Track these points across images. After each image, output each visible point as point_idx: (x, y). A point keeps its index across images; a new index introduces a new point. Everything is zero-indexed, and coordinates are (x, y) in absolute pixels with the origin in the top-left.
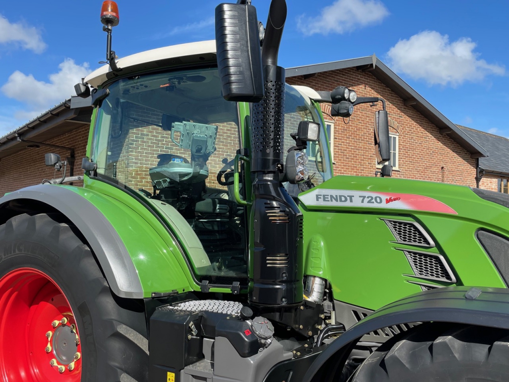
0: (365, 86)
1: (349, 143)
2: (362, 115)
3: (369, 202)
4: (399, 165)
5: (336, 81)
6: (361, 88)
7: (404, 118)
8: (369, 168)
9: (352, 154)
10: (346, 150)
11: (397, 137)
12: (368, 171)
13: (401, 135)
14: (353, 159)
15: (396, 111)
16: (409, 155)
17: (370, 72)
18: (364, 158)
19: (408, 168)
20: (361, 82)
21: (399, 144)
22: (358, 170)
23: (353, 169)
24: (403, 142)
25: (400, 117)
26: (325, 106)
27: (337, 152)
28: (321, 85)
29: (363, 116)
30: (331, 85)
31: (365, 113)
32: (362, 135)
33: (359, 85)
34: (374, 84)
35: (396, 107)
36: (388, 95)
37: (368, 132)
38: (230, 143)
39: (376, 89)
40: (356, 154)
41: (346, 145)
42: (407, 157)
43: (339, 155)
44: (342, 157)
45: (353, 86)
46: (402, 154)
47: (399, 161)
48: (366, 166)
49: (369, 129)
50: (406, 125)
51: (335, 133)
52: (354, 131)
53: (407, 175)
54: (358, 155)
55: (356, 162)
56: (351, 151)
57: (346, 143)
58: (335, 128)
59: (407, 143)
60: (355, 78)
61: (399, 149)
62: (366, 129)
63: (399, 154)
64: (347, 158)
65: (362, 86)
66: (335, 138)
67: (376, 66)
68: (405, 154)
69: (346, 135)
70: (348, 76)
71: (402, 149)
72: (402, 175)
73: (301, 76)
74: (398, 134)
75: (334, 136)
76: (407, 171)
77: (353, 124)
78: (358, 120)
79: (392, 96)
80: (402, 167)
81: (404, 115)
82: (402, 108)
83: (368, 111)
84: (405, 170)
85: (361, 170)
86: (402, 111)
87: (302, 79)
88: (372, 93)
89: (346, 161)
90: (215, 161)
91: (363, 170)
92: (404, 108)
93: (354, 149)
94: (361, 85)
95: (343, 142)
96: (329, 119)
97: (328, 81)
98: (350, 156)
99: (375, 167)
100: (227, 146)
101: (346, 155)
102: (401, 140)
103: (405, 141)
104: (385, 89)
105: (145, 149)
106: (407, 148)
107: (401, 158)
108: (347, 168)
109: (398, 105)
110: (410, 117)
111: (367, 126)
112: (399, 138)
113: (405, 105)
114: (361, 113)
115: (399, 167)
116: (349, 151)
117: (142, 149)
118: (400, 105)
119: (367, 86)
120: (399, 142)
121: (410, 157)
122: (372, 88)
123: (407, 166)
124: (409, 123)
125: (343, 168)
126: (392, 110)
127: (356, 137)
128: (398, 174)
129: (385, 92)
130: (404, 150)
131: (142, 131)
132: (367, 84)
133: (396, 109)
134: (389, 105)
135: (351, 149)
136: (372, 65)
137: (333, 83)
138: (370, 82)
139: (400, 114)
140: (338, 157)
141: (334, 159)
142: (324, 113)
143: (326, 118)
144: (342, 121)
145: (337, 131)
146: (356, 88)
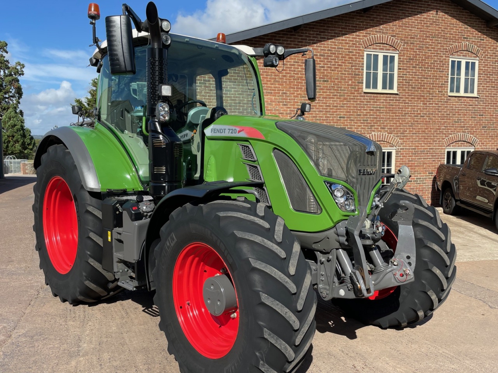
0: (437, 12)
1: (416, 73)
2: (432, 42)
3: (232, 133)
4: (478, 91)
5: (401, 10)
6: (432, 14)
7: (487, 40)
8: (439, 97)
9: (419, 83)
10: (412, 80)
11: (477, 62)
12: (438, 99)
13: (482, 60)
14: (420, 88)
15: (476, 34)
16: (492, 80)
18: (433, 86)
19: (489, 94)
20: (432, 8)
21: (479, 69)
22: (426, 99)
23: (420, 99)
24: (483, 67)
25: (481, 40)
26: (388, 37)
27: (400, 82)
28: (383, 16)
29: (434, 43)
30: (395, 15)
31: (436, 40)
32: (431, 63)
33: (429, 11)
34: (449, 8)
35: (476, 29)
36: (465, 18)
37: (439, 59)
38: (286, 82)
39: (451, 13)
40: (424, 83)
41: (412, 75)
42: (489, 82)
43: (403, 85)
44: (406, 88)
45: (421, 13)
46: (482, 79)
47: (478, 86)
48: (436, 94)
49: (440, 56)
50: (489, 48)
51: (399, 64)
52: (422, 60)
53: (488, 101)
54: (427, 83)
55: (423, 91)
56: (418, 80)
57: (412, 72)
58: (399, 58)
59: (490, 68)
60: (425, 5)
61: (479, 74)
62: (437, 56)
63: (478, 79)
64: (413, 88)
65: (433, 12)
66: (399, 69)
68: (487, 79)
69: (413, 64)
70: (415, 3)
71: (482, 74)
72: (481, 101)
73: (360, 10)
74: (478, 59)
75: (398, 66)
76: (488, 96)
78: (428, 48)
79: (470, 18)
80: (481, 93)
81: (486, 38)
82: (483, 30)
83: (440, 38)
84: (486, 96)
85: (429, 99)
86: (484, 34)
87: (359, 13)
88: (446, 18)
89: (412, 90)
90: (271, 99)
91: (432, 99)
92: (487, 30)
93: (422, 78)
94: (431, 11)
95: (409, 72)
96: (393, 50)
97: (391, 12)
98: (417, 85)
99: (447, 94)
100: (283, 85)
101: (412, 85)
102: (482, 65)
103: (487, 65)
104: (461, 12)
105: (207, 92)
106: (490, 72)
107: (481, 84)
108: (412, 98)
109: (478, 27)
110: (494, 39)
111: (438, 53)
112: (479, 62)
113: (487, 27)
114: (431, 40)
115: (478, 94)
116: (415, 80)
117: (205, 92)
118: (481, 27)
119: (439, 11)
120: (479, 67)
121: (492, 82)
122: (445, 13)
123: (488, 91)
124: (492, 46)
125: (407, 98)
126: (471, 34)
127: (424, 65)
128: (475, 101)
129: (462, 15)
130: (485, 74)
131: (204, 77)
132: (439, 9)
133: (477, 32)
134: (468, 28)
135: (418, 78)
137: (398, 12)
138: (443, 7)
139: (481, 37)
140: (403, 87)
141: (398, 90)
142: (386, 44)
143: (389, 50)
144: (408, 51)
145: (401, 61)
146: (425, 15)
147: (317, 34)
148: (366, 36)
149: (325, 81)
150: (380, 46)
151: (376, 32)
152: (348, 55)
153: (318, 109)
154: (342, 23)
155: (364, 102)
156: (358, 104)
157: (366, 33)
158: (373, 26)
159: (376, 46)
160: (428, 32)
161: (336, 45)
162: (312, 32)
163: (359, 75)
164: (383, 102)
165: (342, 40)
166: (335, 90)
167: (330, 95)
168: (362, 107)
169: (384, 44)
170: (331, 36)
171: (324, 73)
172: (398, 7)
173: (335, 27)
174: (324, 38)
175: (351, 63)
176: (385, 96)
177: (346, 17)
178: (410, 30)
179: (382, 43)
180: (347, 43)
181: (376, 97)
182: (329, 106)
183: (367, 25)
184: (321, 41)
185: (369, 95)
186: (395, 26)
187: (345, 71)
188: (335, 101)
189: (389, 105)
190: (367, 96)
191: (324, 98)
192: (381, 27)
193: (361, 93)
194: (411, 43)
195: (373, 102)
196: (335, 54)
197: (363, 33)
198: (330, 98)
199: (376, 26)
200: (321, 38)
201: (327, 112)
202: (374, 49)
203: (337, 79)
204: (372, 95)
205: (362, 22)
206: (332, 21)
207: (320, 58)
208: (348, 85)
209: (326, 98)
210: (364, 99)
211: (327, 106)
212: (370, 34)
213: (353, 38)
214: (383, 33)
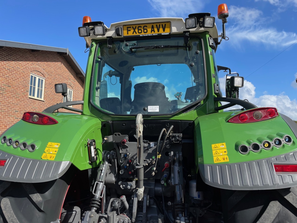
1: (52, 91)
5: (47, 57)
6: (59, 64)
10: (50, 95)
11: (72, 91)
14: (53, 100)
17: (63, 56)
18: (58, 100)
21: (73, 95)
25: (74, 81)
26: (41, 69)
27: (45, 95)
28: (40, 57)
29: (59, 78)
30: (45, 58)
31: (60, 77)
33: (58, 62)
34: (65, 63)
35: (73, 76)
36: (70, 70)
40: (55, 98)
41: (50, 92)
43: (46, 97)
44: (48, 98)
45: (55, 61)
54: (56, 98)
55: (54, 102)
56: (52, 96)
57: (50, 91)
58: (45, 82)
60: (56, 58)
61: (73, 97)
64: (50, 99)
66: (45, 88)
67: (68, 54)
69: (51, 87)
70: (53, 56)
73: (30, 49)
74: (73, 90)
75: (45, 86)
77: (54, 81)
78: (57, 80)
81: (76, 81)
82: (75, 77)
86: (75, 79)
87: (30, 51)
88: (64, 67)
89: (49, 100)
93: (54, 95)
95: (49, 90)
96: (43, 77)
97: (44, 56)
98: (52, 98)
101: (50, 98)
103: (76, 94)
104: (69, 67)
110: (78, 82)
112: (73, 92)
113: (77, 76)
122: (64, 65)
124: (78, 85)
125: (48, 104)
126: (71, 78)
130: (75, 98)
132: (62, 63)
133: (73, 78)
135: (53, 94)
136: (66, 53)
140: (46, 98)
141: (44, 99)
142: (40, 73)
143: (41, 76)
144: (49, 79)
145: (46, 84)
146: (56, 63)
147: (7, 55)
148: (32, 65)
149: (9, 86)
150: (37, 73)
151: (37, 64)
152: (22, 73)
153: (3, 104)
154: (21, 53)
155: (28, 103)
156: (26, 104)
157: (32, 64)
158: (35, 61)
159: (36, 72)
160: (57, 72)
161: (16, 65)
162: (4, 53)
163: (27, 87)
164: (37, 105)
165: (20, 63)
166: (14, 93)
167: (11, 96)
168: (27, 106)
169: (40, 72)
170: (15, 59)
171: (8, 81)
172: (46, 54)
173: (17, 54)
174: (11, 59)
175: (23, 78)
176: (39, 101)
177: (23, 51)
178: (50, 68)
179: (39, 72)
180: (22, 66)
181: (34, 101)
182: (10, 103)
183: (33, 59)
184: (8, 60)
185: (31, 99)
186: (45, 64)
187: (20, 82)
188: (13, 100)
189: (40, 107)
190: (30, 100)
191: (7, 97)
192: (39, 62)
193: (27, 98)
194: (51, 76)
195: (33, 104)
196: (15, 70)
197: (30, 63)
198: (11, 98)
199: (37, 61)
200: (9, 58)
201: (8, 106)
202: (35, 73)
203: (16, 86)
204: (33, 100)
205: (30, 56)
206: (15, 50)
207: (7, 71)
208: (21, 92)
209: (8, 97)
210: (29, 102)
211: (9, 103)
212: (33, 64)
213: (26, 64)
214: (39, 66)
